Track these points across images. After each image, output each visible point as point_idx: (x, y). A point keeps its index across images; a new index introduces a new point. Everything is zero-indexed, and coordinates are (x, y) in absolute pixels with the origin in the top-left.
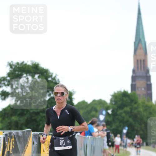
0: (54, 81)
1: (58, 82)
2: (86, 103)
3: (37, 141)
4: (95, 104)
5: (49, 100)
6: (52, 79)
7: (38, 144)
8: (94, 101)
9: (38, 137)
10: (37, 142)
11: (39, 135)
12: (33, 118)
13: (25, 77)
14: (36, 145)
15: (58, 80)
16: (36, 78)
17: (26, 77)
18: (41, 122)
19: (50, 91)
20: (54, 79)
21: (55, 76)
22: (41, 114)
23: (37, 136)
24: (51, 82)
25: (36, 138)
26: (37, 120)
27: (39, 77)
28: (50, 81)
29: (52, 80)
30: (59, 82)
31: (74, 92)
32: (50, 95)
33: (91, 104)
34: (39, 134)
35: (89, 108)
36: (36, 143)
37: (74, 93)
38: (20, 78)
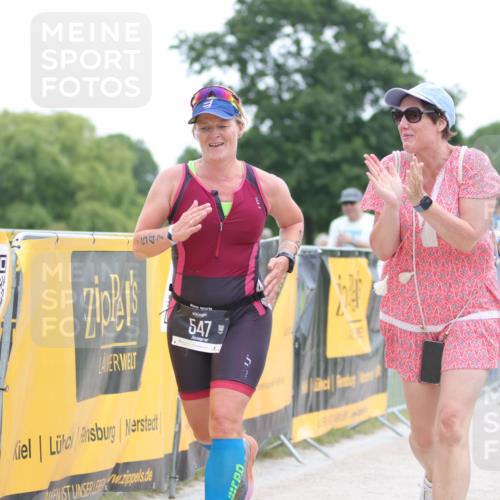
0: (391, 52)
1: (403, 56)
3: (317, 279)
5: (374, 118)
6: (384, 43)
7: (319, 286)
9: (317, 263)
10: (314, 280)
11: (324, 258)
12: (318, 182)
13: (288, 36)
14: (312, 290)
15: (406, 49)
16: (326, 43)
17: (294, 37)
19: (377, 86)
20: (391, 44)
21: (396, 36)
22: (346, 168)
23: (314, 261)
24: (380, 54)
25: (313, 266)
27: (337, 38)
28: (378, 51)
29: (383, 49)
30: (408, 55)
31: (460, 92)
32: (375, 101)
34: (320, 254)
36: (311, 284)
37: (460, 96)
38: (273, 39)
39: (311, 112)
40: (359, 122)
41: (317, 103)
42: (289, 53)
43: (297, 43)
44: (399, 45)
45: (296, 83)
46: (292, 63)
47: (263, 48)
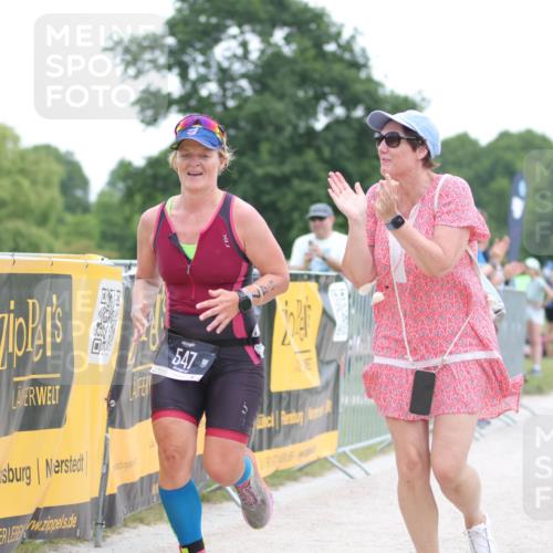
0: (347, 56)
1: (361, 60)
2: (474, 143)
4: (509, 148)
5: (328, 128)
6: (339, 46)
8: (504, 135)
13: (234, 37)
15: (364, 51)
16: (276, 45)
17: (241, 39)
18: (296, 215)
19: (332, 93)
20: (348, 47)
21: (353, 38)
22: (296, 183)
24: (335, 58)
26: (281, 205)
27: (288, 39)
28: (334, 54)
29: (339, 52)
30: (367, 59)
31: (423, 99)
32: (330, 109)
33: (492, 147)
35: (486, 163)
37: (423, 104)
38: (217, 41)
39: (258, 121)
40: (311, 132)
41: (266, 111)
42: (235, 56)
43: (244, 45)
44: (357, 48)
45: (243, 90)
46: (237, 67)
47: (206, 51)
